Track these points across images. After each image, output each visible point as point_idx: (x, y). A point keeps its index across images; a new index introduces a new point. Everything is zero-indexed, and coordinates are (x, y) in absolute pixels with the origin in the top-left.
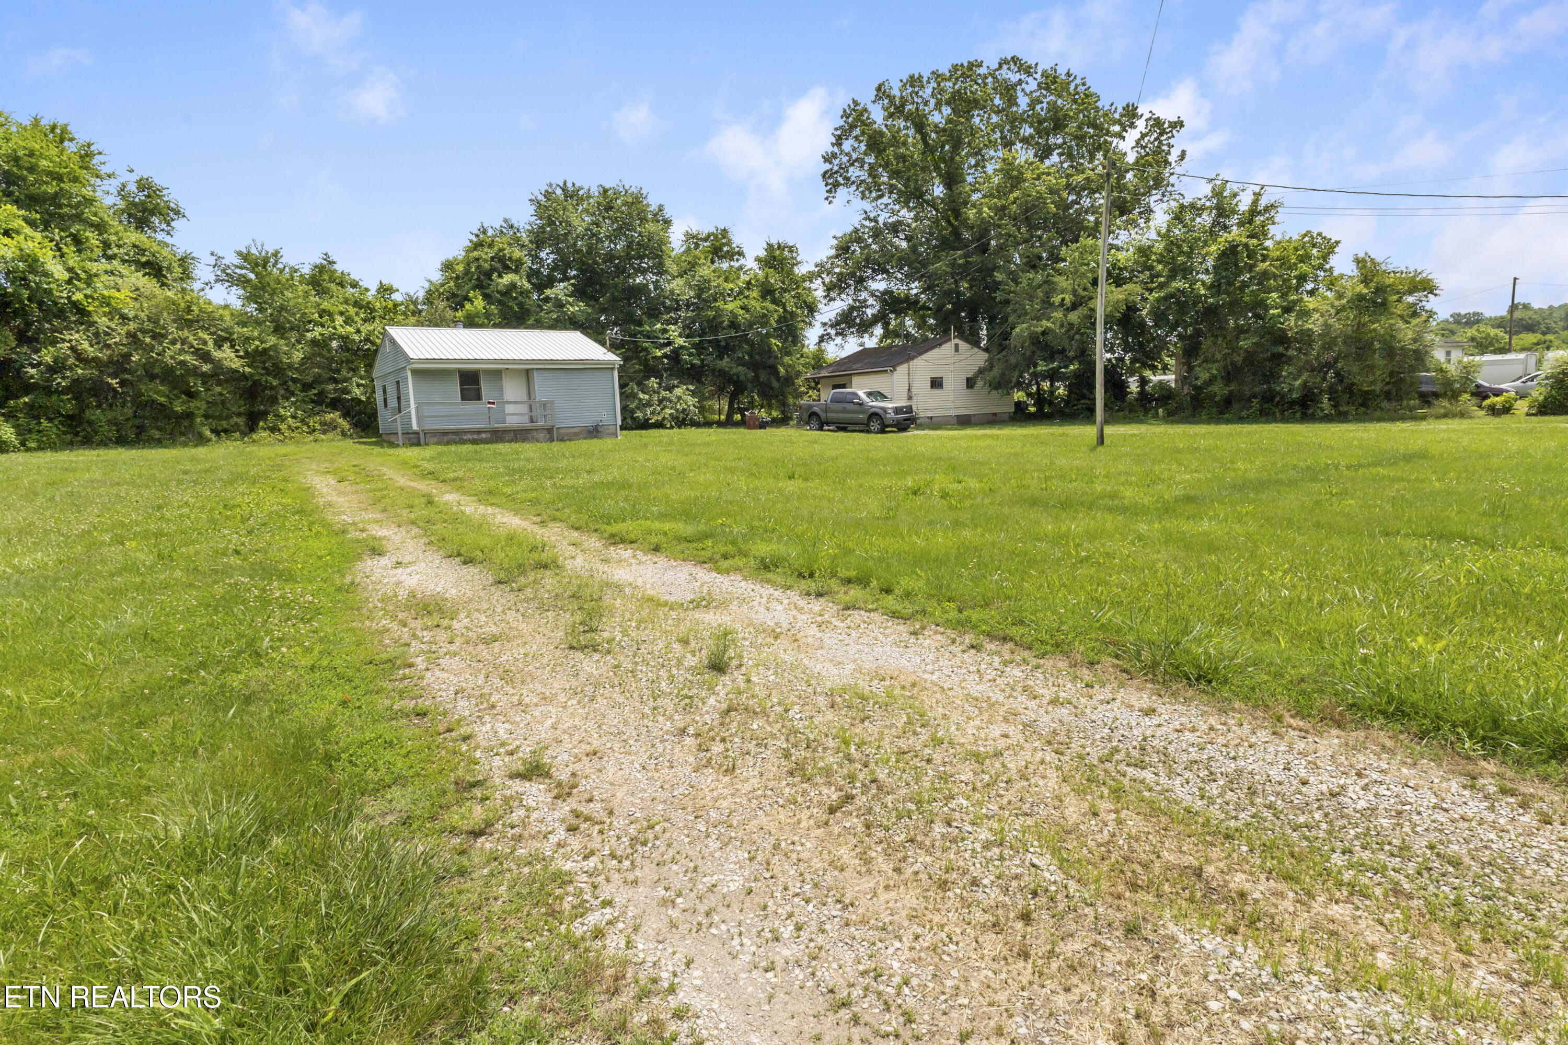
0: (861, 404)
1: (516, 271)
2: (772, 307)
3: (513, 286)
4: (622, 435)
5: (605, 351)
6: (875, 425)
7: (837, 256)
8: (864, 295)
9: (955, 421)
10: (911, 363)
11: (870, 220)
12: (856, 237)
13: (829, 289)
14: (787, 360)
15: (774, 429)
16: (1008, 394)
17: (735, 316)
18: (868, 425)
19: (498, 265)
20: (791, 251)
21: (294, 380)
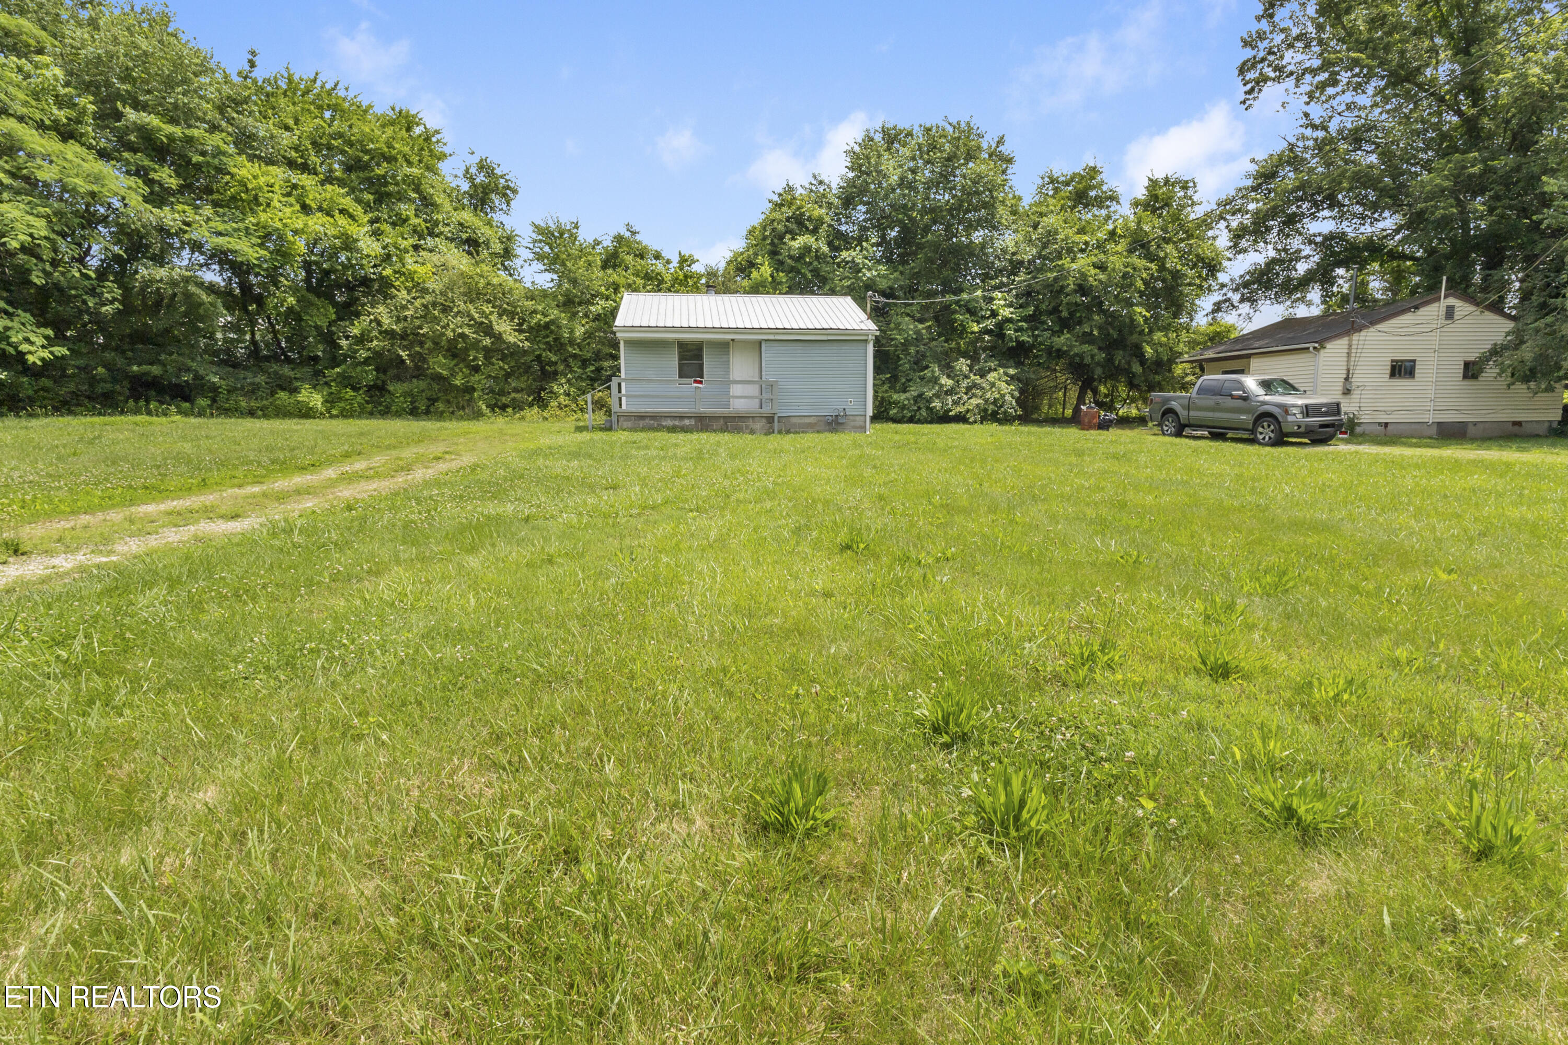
0: (1245, 399)
1: (814, 232)
2: (1141, 263)
3: (807, 249)
4: (873, 430)
5: (863, 316)
6: (1265, 432)
7: (1254, 189)
8: (1296, 243)
9: (1433, 431)
10: (1355, 337)
11: (1315, 127)
12: (1291, 158)
13: (1238, 235)
14: (1158, 336)
15: (1119, 432)
16: (1549, 389)
17: (1084, 276)
18: (1253, 431)
19: (793, 226)
20: (1185, 187)
21: (575, 356)
